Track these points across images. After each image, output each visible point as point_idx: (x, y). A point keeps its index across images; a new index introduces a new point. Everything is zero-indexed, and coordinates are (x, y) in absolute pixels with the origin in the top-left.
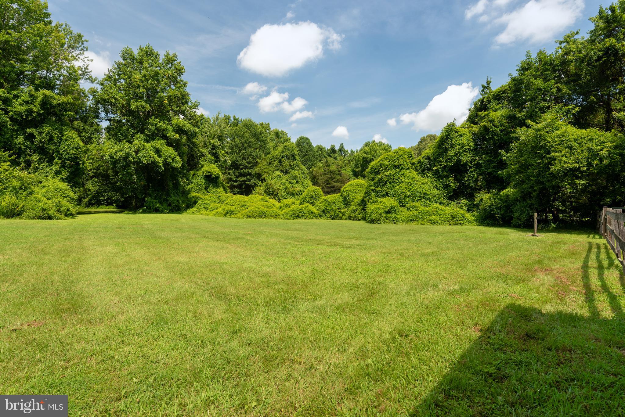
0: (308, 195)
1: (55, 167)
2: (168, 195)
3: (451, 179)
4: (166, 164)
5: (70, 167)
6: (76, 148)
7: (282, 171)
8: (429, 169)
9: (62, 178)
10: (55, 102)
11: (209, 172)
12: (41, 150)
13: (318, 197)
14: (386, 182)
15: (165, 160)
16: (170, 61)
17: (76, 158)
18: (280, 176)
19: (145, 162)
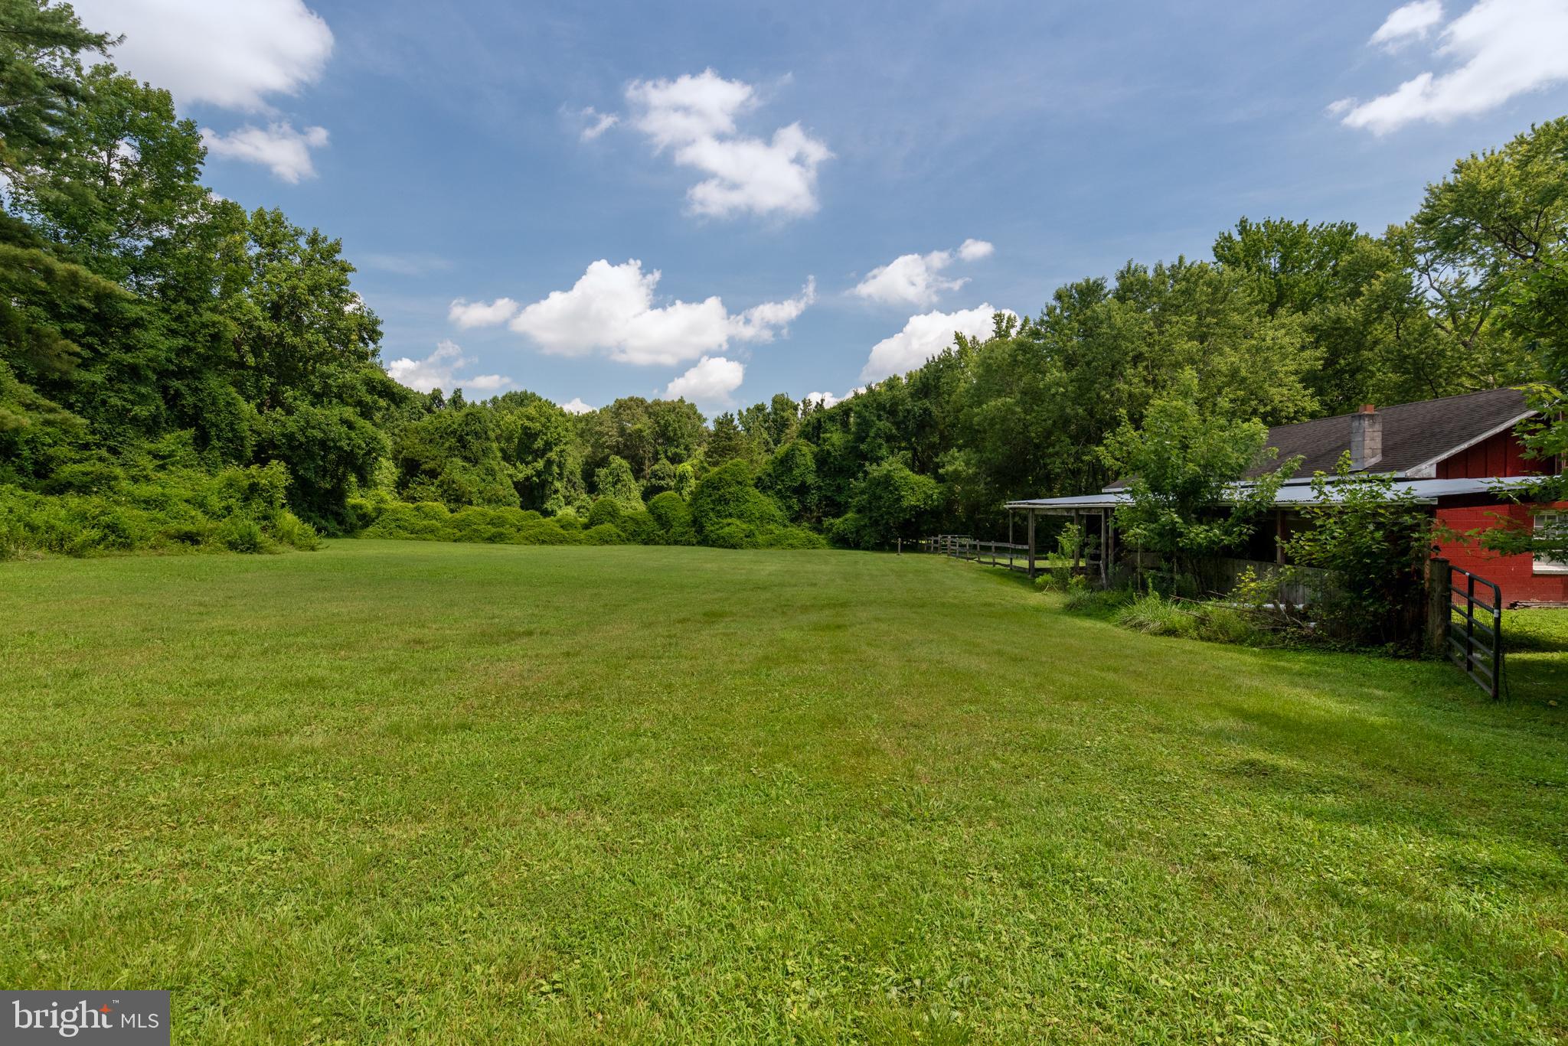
3: (795, 500)
8: (770, 488)
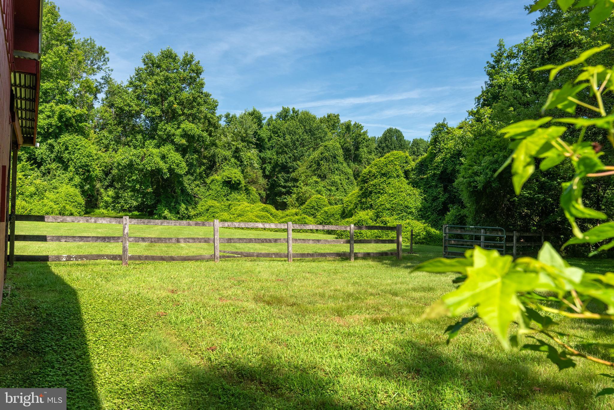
0: (309, 206)
1: (69, 175)
2: (177, 202)
3: (440, 190)
4: (171, 170)
5: (83, 174)
6: (88, 157)
7: (319, 176)
9: (75, 185)
10: (70, 115)
11: (228, 178)
12: (59, 159)
13: (320, 208)
14: (371, 192)
15: (170, 166)
16: (188, 62)
17: (87, 166)
18: (316, 182)
19: (149, 169)
